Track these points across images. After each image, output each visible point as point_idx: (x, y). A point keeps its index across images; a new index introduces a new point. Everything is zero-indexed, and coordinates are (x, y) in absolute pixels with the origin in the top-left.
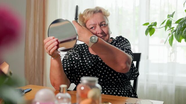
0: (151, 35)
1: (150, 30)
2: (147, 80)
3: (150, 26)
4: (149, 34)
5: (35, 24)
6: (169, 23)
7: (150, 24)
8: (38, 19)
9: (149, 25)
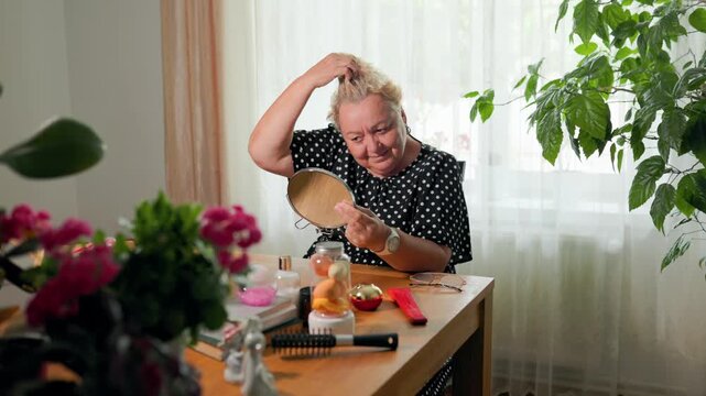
0: (484, 119)
1: (484, 106)
2: (491, 222)
3: (480, 99)
4: (479, 116)
5: (190, 76)
6: (532, 86)
7: (481, 94)
8: (198, 61)
9: (477, 97)
